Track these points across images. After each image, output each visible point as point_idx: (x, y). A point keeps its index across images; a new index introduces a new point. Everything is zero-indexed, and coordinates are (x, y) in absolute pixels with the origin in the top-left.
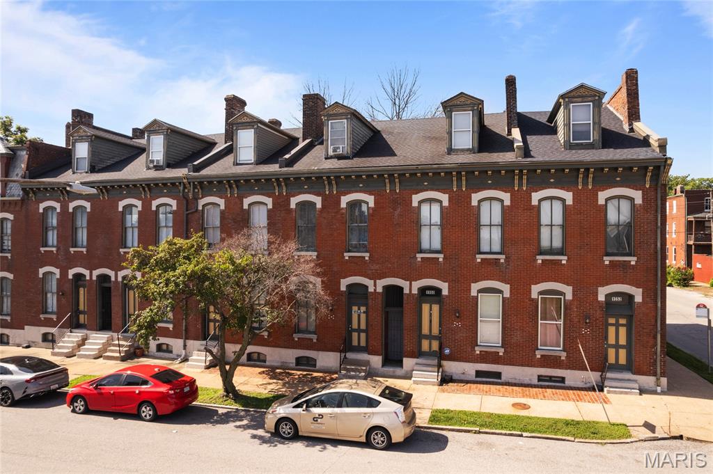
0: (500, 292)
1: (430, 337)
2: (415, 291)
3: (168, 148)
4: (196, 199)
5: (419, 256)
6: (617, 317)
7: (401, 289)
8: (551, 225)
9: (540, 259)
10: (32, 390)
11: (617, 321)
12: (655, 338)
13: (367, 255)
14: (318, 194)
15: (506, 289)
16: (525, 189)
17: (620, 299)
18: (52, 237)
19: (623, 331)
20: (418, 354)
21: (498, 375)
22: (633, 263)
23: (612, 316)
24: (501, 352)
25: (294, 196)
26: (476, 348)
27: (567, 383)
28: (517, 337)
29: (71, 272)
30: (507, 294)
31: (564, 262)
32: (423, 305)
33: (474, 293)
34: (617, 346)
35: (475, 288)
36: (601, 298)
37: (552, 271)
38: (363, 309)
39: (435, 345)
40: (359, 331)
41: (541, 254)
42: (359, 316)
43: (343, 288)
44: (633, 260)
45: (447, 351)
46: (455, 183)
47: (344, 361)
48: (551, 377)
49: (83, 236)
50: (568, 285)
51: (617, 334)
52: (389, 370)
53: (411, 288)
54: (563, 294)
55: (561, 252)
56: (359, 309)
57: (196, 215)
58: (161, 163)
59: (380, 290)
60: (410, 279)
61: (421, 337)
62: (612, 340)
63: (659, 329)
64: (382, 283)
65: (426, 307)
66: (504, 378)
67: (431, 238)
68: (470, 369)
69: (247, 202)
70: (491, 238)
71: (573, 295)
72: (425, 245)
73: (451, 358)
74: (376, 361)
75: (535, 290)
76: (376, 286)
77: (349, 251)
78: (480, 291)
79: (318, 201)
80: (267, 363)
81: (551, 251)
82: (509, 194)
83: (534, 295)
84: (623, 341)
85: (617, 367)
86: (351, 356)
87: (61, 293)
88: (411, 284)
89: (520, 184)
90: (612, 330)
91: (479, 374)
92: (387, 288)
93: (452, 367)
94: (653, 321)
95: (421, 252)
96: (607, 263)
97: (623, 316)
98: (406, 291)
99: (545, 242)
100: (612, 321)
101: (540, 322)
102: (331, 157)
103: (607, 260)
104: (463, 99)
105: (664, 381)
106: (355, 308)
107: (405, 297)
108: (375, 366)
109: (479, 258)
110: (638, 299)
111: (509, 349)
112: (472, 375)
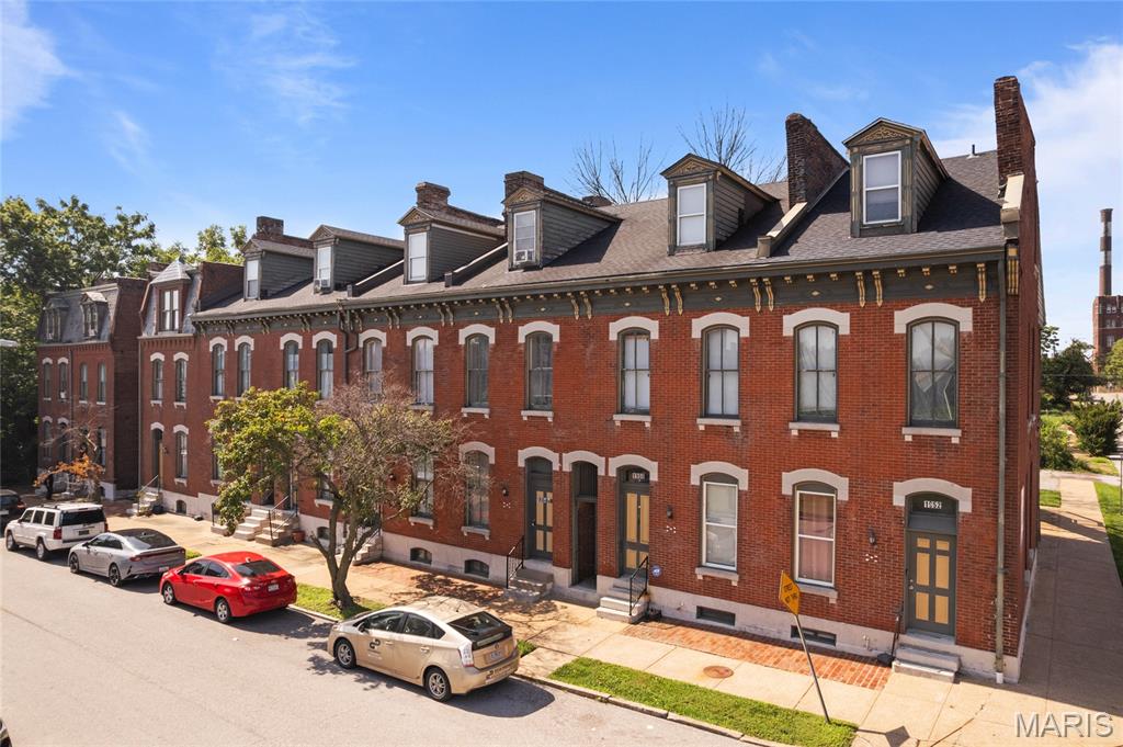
0: (735, 481)
1: (638, 546)
2: (613, 473)
3: (336, 263)
4: (356, 333)
5: (618, 418)
6: (934, 537)
7: (595, 468)
8: (818, 371)
9: (795, 428)
10: (137, 570)
11: (933, 545)
12: (994, 580)
13: (549, 414)
14: (490, 324)
15: (742, 475)
16: (771, 309)
17: (938, 505)
19: (943, 563)
20: (621, 571)
21: (730, 618)
22: (955, 441)
23: (925, 535)
24: (735, 580)
25: (462, 327)
26: (697, 570)
27: (840, 645)
28: (760, 559)
30: (744, 485)
31: (834, 435)
32: (629, 495)
33: (695, 481)
34: (932, 590)
35: (697, 472)
36: (899, 501)
37: (814, 451)
38: (550, 496)
40: (545, 528)
41: (799, 419)
42: (545, 505)
43: (521, 464)
44: (955, 436)
45: (657, 571)
46: (667, 302)
47: (522, 572)
48: (816, 632)
50: (841, 474)
51: (933, 569)
52: (579, 591)
53: (609, 467)
54: (833, 490)
55: (831, 418)
56: (545, 496)
57: (358, 355)
58: (329, 285)
59: (567, 468)
60: (607, 454)
61: (623, 544)
62: (923, 578)
63: (1001, 565)
64: (570, 458)
65: (631, 498)
66: (738, 626)
67: (638, 390)
68: (688, 603)
69: (411, 335)
71: (851, 492)
72: (630, 402)
73: (660, 582)
74: (563, 576)
75: (789, 480)
76: (564, 462)
77: (530, 408)
78: (704, 478)
79: (490, 332)
80: (433, 566)
81: (818, 415)
82: (747, 319)
83: (787, 490)
84: (942, 581)
85: (931, 628)
86: (530, 564)
88: (607, 461)
89: (764, 304)
90: (923, 561)
91: (702, 612)
92: (576, 465)
93: (665, 598)
94: (991, 549)
95: (623, 411)
96: (909, 438)
97: (943, 537)
98: (601, 472)
99: (809, 401)
100: (923, 543)
101: (797, 535)
102: (517, 268)
103: (908, 434)
104: (691, 165)
105: (1013, 664)
106: (540, 494)
107: (599, 480)
108: (561, 585)
109: (702, 424)
110: (965, 507)
111: (746, 577)
112: (692, 615)
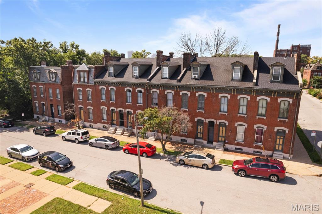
0: (244, 126)
1: (222, 137)
2: (218, 123)
3: (139, 71)
4: (150, 90)
5: (220, 113)
6: (280, 136)
7: (214, 122)
8: (262, 107)
9: (257, 117)
10: (113, 146)
12: (291, 143)
13: (204, 111)
15: (246, 125)
16: (255, 95)
17: (282, 131)
18: (104, 97)
19: (281, 140)
20: (218, 141)
21: (242, 149)
22: (287, 121)
23: (278, 136)
24: (243, 143)
25: (181, 91)
26: (236, 141)
27: (262, 154)
28: (248, 139)
29: (111, 109)
30: (246, 127)
31: (265, 119)
32: (220, 127)
33: (236, 125)
34: (279, 145)
36: (275, 130)
37: (261, 121)
38: (202, 127)
39: (223, 139)
40: (200, 133)
41: (258, 115)
42: (200, 129)
43: (196, 120)
45: (227, 141)
46: (233, 92)
47: (195, 141)
48: (258, 152)
49: (113, 97)
50: (265, 125)
51: (279, 141)
52: (209, 145)
53: (217, 122)
54: (264, 128)
55: (264, 116)
58: (137, 76)
59: (207, 122)
60: (217, 120)
61: (219, 136)
63: (292, 141)
64: (208, 120)
66: (243, 151)
67: (224, 108)
68: (233, 147)
69: (166, 92)
70: (243, 110)
71: (267, 129)
72: (222, 109)
73: (227, 143)
74: (205, 142)
75: (255, 126)
77: (198, 110)
78: (238, 125)
79: (189, 94)
80: (172, 140)
81: (262, 115)
82: (250, 97)
83: (255, 128)
84: (281, 143)
85: (278, 150)
86: (197, 140)
87: (108, 114)
89: (253, 94)
91: (236, 148)
92: (209, 121)
93: (228, 146)
94: (291, 139)
95: (221, 112)
97: (282, 136)
99: (260, 112)
101: (256, 135)
102: (193, 79)
103: (278, 120)
104: (238, 63)
105: (292, 156)
106: (199, 126)
107: (215, 125)
108: (205, 144)
109: (239, 115)
110: (287, 132)
111: (245, 143)
112: (233, 149)
